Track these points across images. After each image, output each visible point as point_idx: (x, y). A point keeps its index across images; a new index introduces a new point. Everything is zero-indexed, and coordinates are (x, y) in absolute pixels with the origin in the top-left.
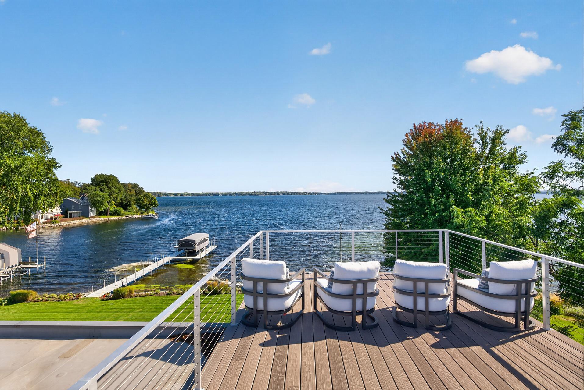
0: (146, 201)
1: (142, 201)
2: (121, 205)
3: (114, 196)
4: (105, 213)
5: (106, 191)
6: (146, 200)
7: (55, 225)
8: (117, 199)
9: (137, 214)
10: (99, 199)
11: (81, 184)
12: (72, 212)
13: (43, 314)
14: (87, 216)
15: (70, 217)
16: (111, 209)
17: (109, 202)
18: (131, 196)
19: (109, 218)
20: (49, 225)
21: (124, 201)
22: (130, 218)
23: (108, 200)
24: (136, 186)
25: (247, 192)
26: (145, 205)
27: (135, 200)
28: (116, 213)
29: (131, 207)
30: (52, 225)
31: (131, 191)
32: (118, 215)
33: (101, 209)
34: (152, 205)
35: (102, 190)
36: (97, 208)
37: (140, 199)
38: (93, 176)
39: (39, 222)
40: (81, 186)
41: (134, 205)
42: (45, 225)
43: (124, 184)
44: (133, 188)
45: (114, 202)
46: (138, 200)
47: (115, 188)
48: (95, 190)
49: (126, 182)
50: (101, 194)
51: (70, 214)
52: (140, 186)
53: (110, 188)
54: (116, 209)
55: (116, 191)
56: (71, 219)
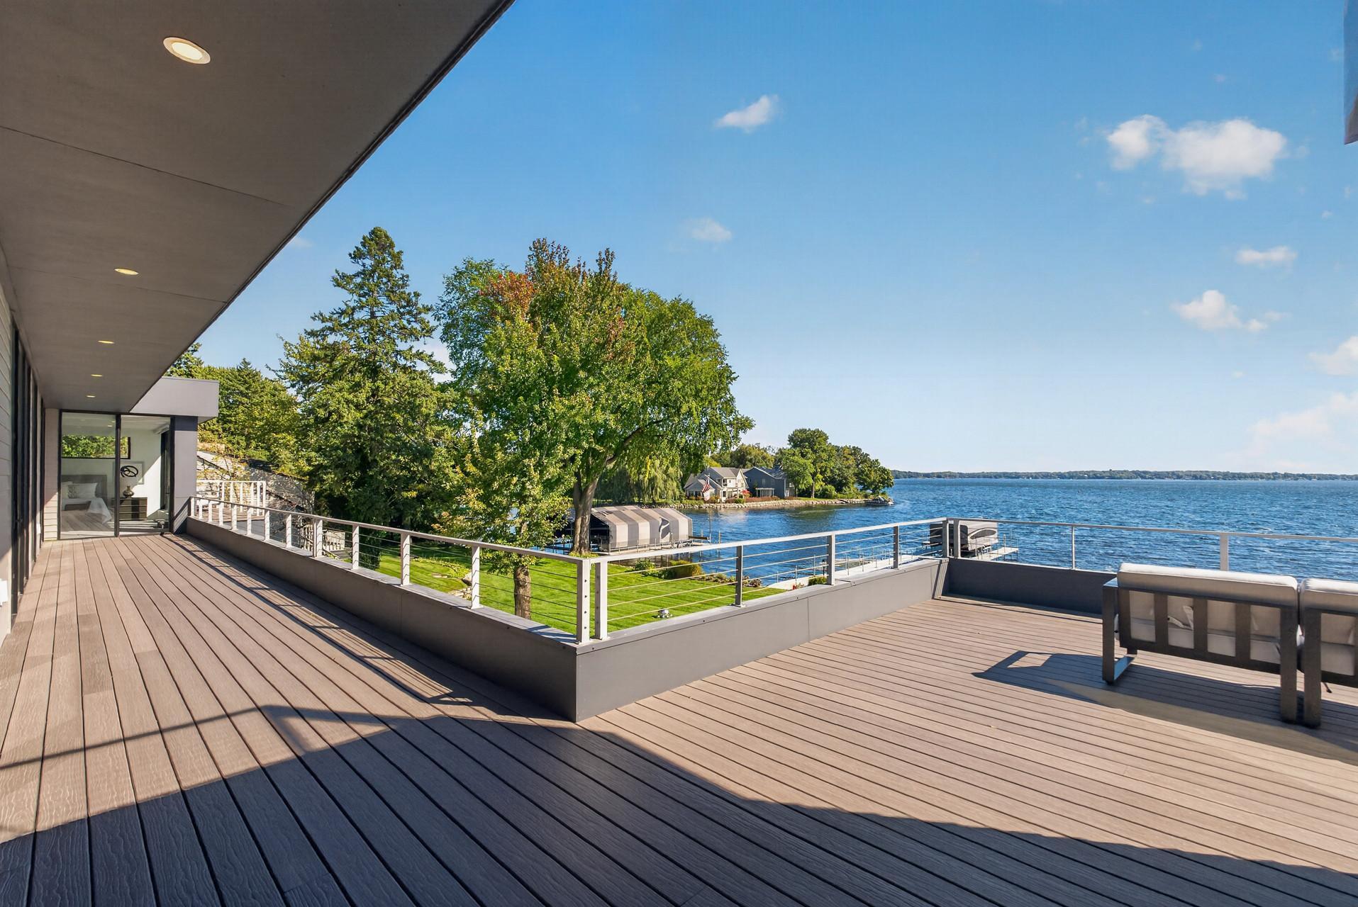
0: (873, 476)
1: (866, 475)
2: (831, 481)
3: (822, 465)
4: (806, 493)
5: (809, 455)
6: (873, 472)
7: (740, 505)
8: (825, 470)
9: (857, 498)
10: (798, 469)
11: (776, 451)
12: (761, 489)
13: (706, 594)
14: (782, 497)
15: (759, 496)
16: (817, 487)
17: (814, 475)
18: (848, 468)
19: (813, 501)
20: (733, 505)
21: (836, 477)
22: (846, 502)
23: (813, 470)
24: (855, 451)
25: (1089, 472)
26: (871, 484)
27: (855, 475)
28: (824, 494)
29: (849, 487)
30: (736, 505)
31: (847, 459)
32: (827, 498)
33: (802, 487)
34: (883, 483)
35: (803, 456)
36: (796, 483)
37: (863, 472)
38: (791, 433)
39: (721, 500)
40: (774, 455)
41: (853, 483)
42: (727, 505)
43: (838, 449)
44: (851, 454)
45: (820, 477)
46: (859, 474)
47: (823, 452)
48: (794, 455)
49: (841, 445)
50: (802, 461)
51: (759, 491)
52: (864, 451)
53: (815, 452)
54: (824, 487)
55: (824, 456)
56: (760, 499)
